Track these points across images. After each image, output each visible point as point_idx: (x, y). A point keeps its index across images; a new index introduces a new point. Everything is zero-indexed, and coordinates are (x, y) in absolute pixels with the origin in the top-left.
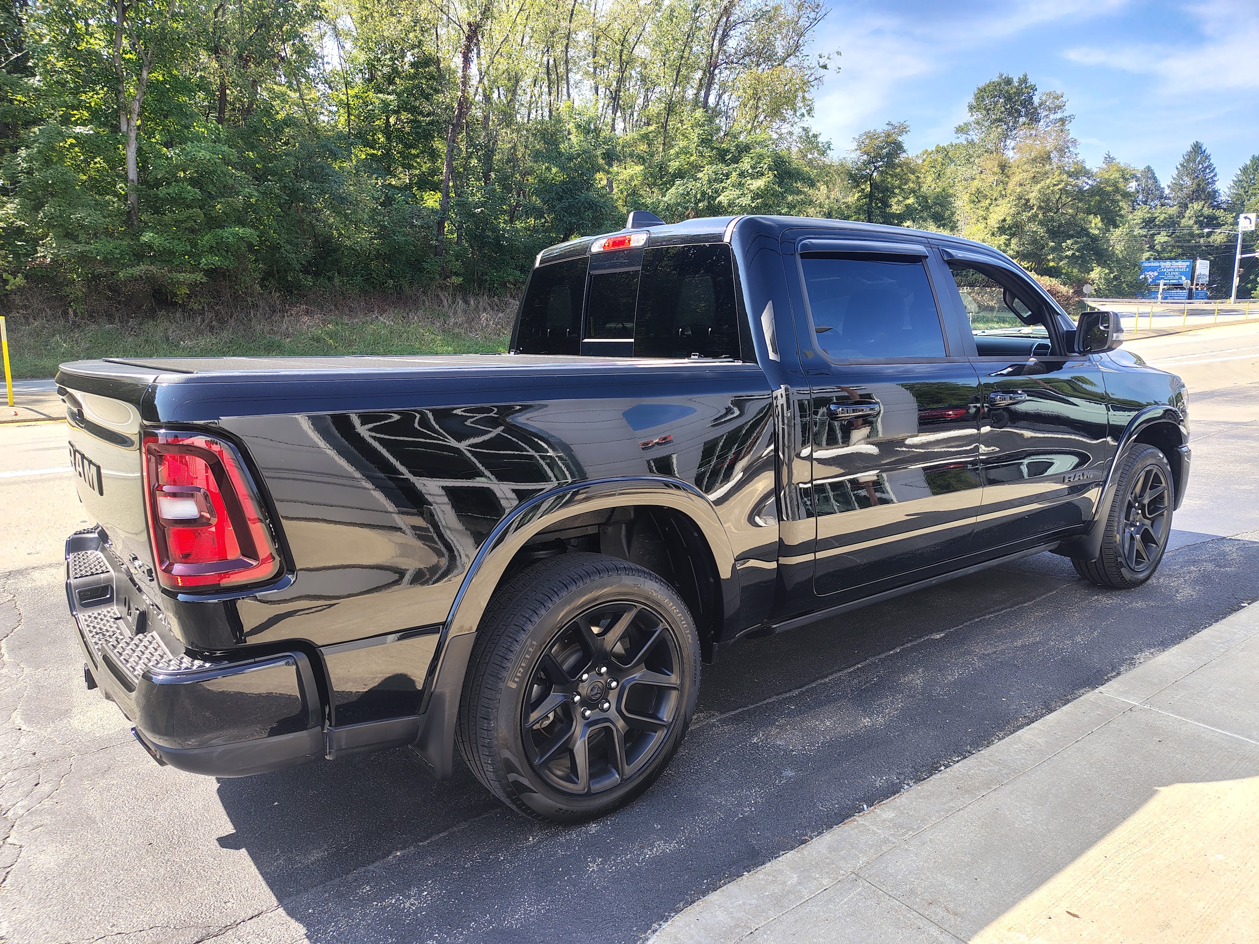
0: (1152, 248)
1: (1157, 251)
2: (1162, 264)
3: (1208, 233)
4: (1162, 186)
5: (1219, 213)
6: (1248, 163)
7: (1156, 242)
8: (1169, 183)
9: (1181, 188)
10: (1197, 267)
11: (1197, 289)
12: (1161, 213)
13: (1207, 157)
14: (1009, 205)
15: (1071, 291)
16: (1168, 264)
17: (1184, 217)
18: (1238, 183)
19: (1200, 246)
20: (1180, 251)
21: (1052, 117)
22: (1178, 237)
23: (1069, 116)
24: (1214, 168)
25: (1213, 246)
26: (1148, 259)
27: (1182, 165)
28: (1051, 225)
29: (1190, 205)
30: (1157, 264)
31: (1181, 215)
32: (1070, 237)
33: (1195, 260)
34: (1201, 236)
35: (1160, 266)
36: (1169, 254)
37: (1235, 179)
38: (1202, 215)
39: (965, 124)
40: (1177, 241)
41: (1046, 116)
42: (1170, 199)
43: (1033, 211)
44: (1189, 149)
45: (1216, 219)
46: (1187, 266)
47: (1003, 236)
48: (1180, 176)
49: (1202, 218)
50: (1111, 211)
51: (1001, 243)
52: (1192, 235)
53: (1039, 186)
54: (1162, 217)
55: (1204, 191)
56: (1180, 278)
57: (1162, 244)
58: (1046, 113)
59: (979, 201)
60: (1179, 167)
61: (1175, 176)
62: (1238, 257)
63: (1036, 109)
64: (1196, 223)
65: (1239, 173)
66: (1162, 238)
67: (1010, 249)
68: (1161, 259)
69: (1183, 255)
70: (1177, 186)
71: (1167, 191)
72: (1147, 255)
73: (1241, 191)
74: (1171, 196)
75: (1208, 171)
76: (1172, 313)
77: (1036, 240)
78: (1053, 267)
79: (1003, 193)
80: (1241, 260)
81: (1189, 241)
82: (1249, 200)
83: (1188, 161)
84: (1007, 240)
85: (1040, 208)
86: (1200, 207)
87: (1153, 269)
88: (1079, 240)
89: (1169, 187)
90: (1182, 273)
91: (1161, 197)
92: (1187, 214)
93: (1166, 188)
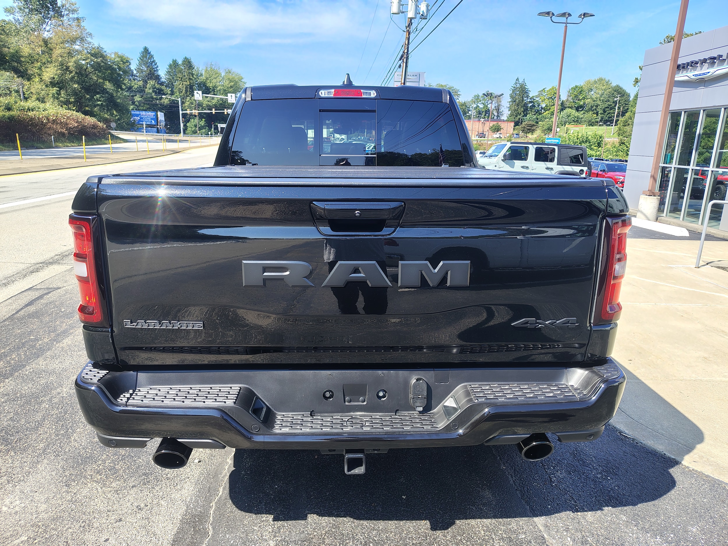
0: (133, 103)
1: (137, 105)
2: (141, 113)
3: (160, 98)
4: (132, 69)
5: (163, 88)
6: (171, 63)
7: (135, 100)
8: (135, 68)
9: (142, 71)
10: (159, 116)
11: (160, 128)
12: (135, 84)
13: (152, 56)
14: (56, 68)
15: (105, 126)
16: (144, 113)
17: (146, 88)
18: (168, 72)
19: (157, 105)
20: (148, 106)
21: (71, 16)
22: (146, 98)
23: (82, 18)
24: (156, 63)
25: (164, 105)
26: (133, 109)
27: (140, 59)
28: (85, 85)
29: (148, 82)
30: (138, 113)
31: (145, 86)
32: (98, 93)
33: (157, 112)
34: (157, 99)
35: (140, 114)
36: (142, 108)
37: (167, 70)
38: (155, 88)
39: (11, 7)
40: (146, 101)
41: (67, 14)
42: (137, 76)
43: (73, 74)
44: (142, 50)
45: (163, 90)
46: (154, 115)
47: (55, 88)
48: (140, 64)
49: (155, 90)
50: (119, 80)
51: (54, 92)
52: (152, 97)
53: (74, 59)
54: (136, 86)
55: (153, 74)
56: (151, 122)
57: (139, 102)
58: (66, 13)
59: (32, 63)
60: (139, 59)
61: (138, 64)
62: (181, 112)
63: (59, 8)
64: (153, 91)
65: (168, 67)
66: (137, 98)
67: (61, 97)
68: (139, 110)
69: (150, 108)
70: (139, 70)
71: (135, 72)
72: (132, 107)
73: (171, 78)
74: (137, 75)
75: (153, 64)
76: (158, 141)
77: (76, 92)
78: (88, 110)
79: (49, 59)
80: (183, 114)
81: (152, 101)
82: (175, 82)
83: (143, 56)
84: (57, 91)
85: (76, 73)
86: (153, 83)
87: (137, 115)
88: (104, 95)
89: (135, 69)
90: (152, 119)
91: (132, 75)
92: (148, 86)
93: (134, 70)
